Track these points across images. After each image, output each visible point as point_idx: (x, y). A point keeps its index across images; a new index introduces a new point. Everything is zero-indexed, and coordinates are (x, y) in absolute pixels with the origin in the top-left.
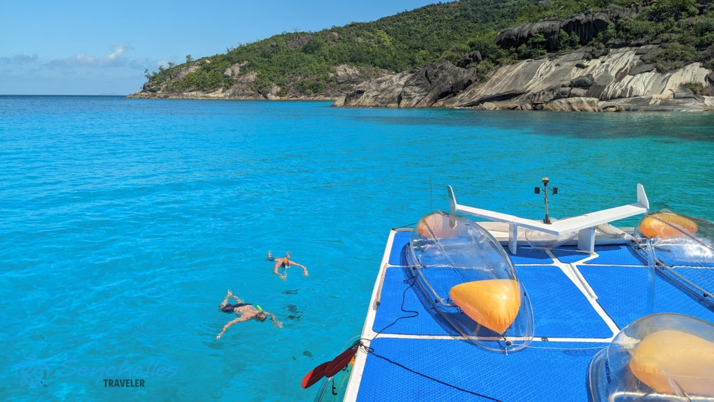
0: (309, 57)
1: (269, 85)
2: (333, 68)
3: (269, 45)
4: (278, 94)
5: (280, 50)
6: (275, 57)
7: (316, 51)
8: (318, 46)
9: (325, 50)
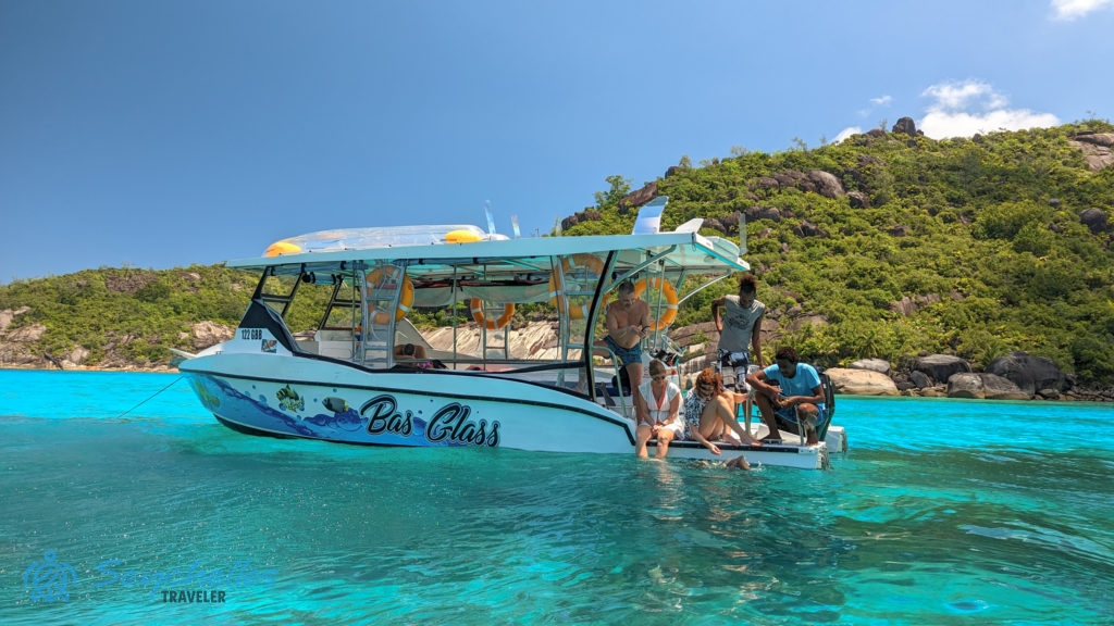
0: (148, 307)
1: (67, 346)
2: (187, 326)
3: (73, 284)
4: (83, 361)
5: (92, 293)
6: (83, 303)
7: (159, 299)
8: (164, 292)
9: (176, 296)
